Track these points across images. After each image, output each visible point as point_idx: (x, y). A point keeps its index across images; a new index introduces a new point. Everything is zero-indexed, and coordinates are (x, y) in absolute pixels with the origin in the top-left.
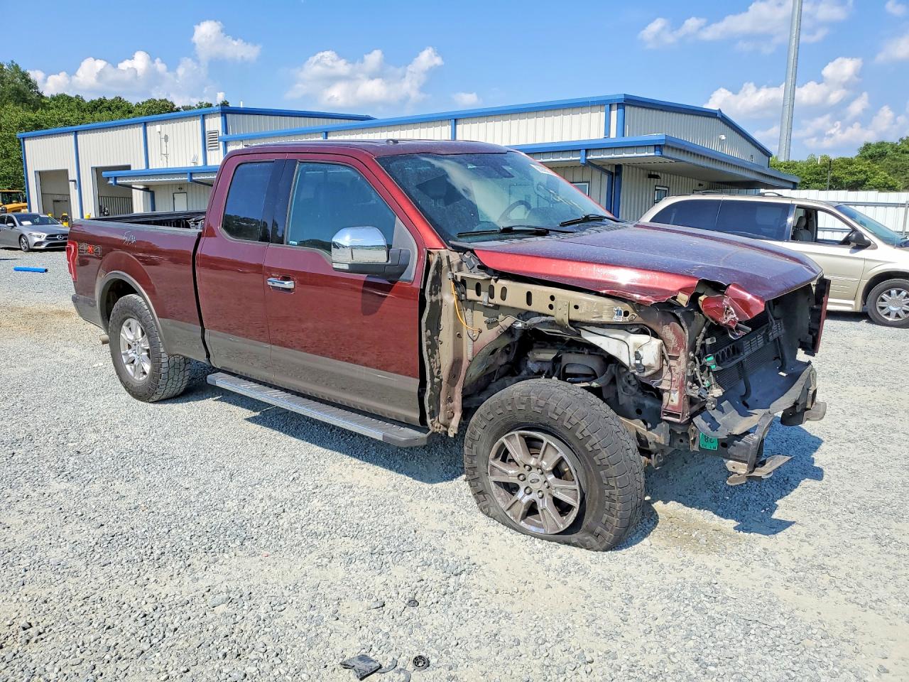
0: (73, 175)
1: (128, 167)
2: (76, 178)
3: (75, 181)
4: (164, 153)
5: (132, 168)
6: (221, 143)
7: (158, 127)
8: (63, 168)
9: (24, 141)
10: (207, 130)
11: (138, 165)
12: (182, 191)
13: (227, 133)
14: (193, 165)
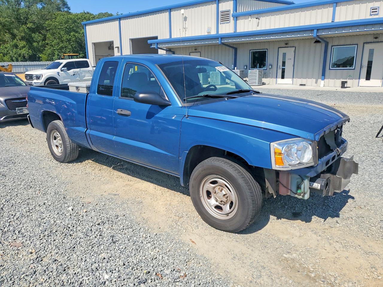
0: (116, 44)
1: (156, 38)
2: (119, 46)
3: (118, 47)
4: (184, 27)
5: (159, 38)
6: (232, 18)
7: (182, 11)
8: (110, 40)
9: (86, 26)
10: (220, 10)
11: (163, 36)
12: (196, 51)
13: (236, 11)
14: (206, 34)
